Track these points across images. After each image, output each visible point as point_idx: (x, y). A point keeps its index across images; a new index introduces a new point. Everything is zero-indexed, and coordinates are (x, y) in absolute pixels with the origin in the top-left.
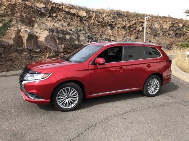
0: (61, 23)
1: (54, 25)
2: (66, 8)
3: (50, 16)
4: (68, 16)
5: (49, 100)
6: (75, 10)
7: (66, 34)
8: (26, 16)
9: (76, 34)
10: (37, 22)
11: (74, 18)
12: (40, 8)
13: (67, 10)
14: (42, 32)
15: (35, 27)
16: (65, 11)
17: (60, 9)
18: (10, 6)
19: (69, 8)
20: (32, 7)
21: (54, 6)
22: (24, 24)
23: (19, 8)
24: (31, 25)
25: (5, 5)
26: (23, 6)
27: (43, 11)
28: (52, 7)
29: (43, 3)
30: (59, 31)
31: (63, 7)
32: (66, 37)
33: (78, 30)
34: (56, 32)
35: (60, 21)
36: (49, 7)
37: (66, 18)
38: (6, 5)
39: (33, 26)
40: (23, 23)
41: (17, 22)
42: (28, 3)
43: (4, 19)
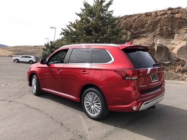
8: (167, 29)
10: (178, 33)
14: (180, 42)
15: (175, 38)
18: (153, 23)
22: (163, 37)
23: (161, 23)
24: (172, 37)
25: (148, 24)
26: (167, 20)
38: (149, 23)
40: (162, 36)
41: (154, 36)
42: (177, 16)
43: (143, 35)
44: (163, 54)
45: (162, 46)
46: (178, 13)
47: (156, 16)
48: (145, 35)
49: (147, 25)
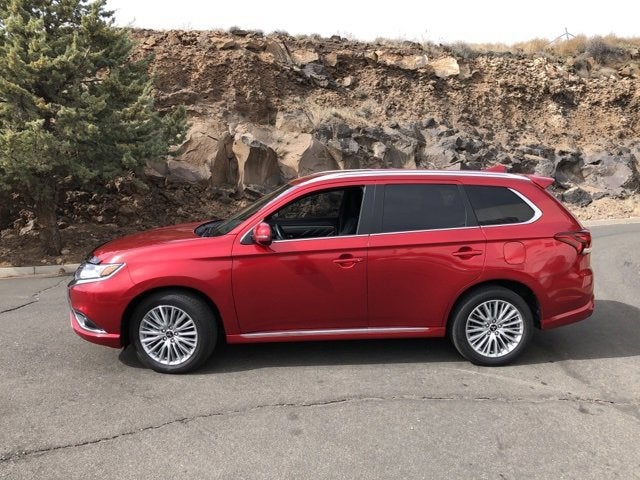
0: (365, 104)
1: (336, 115)
2: (388, 53)
3: (331, 87)
4: (394, 79)
5: (118, 336)
6: (418, 58)
7: (372, 141)
8: (254, 94)
9: (413, 136)
10: (283, 110)
11: (413, 85)
12: (303, 66)
13: (390, 61)
14: (296, 137)
15: (278, 124)
16: (385, 66)
17: (366, 62)
18: (210, 71)
19: (399, 54)
20: (275, 67)
21: (348, 52)
22: (247, 117)
23: (235, 73)
24: (268, 119)
25: (197, 71)
26: (247, 66)
27: (309, 73)
28: (340, 57)
29: (313, 50)
30: (351, 132)
31: (379, 53)
32: (372, 152)
33: (421, 124)
34: (339, 136)
35: (364, 97)
36: (332, 59)
37: (386, 89)
38: (201, 71)
39: (272, 123)
40: (244, 115)
41: (226, 114)
42: (264, 56)
43: (191, 108)
44: (264, 172)
45: (263, 148)
46: (264, 49)
47: (213, 49)
48: (198, 108)
49: (195, 75)
